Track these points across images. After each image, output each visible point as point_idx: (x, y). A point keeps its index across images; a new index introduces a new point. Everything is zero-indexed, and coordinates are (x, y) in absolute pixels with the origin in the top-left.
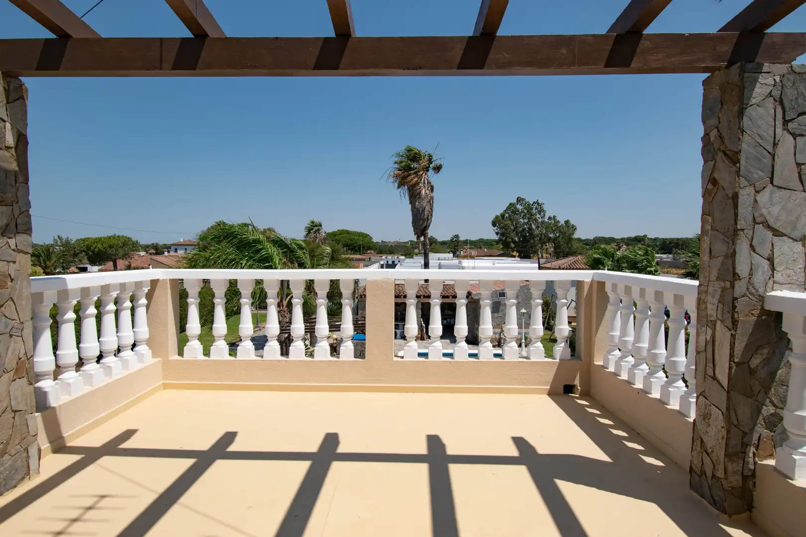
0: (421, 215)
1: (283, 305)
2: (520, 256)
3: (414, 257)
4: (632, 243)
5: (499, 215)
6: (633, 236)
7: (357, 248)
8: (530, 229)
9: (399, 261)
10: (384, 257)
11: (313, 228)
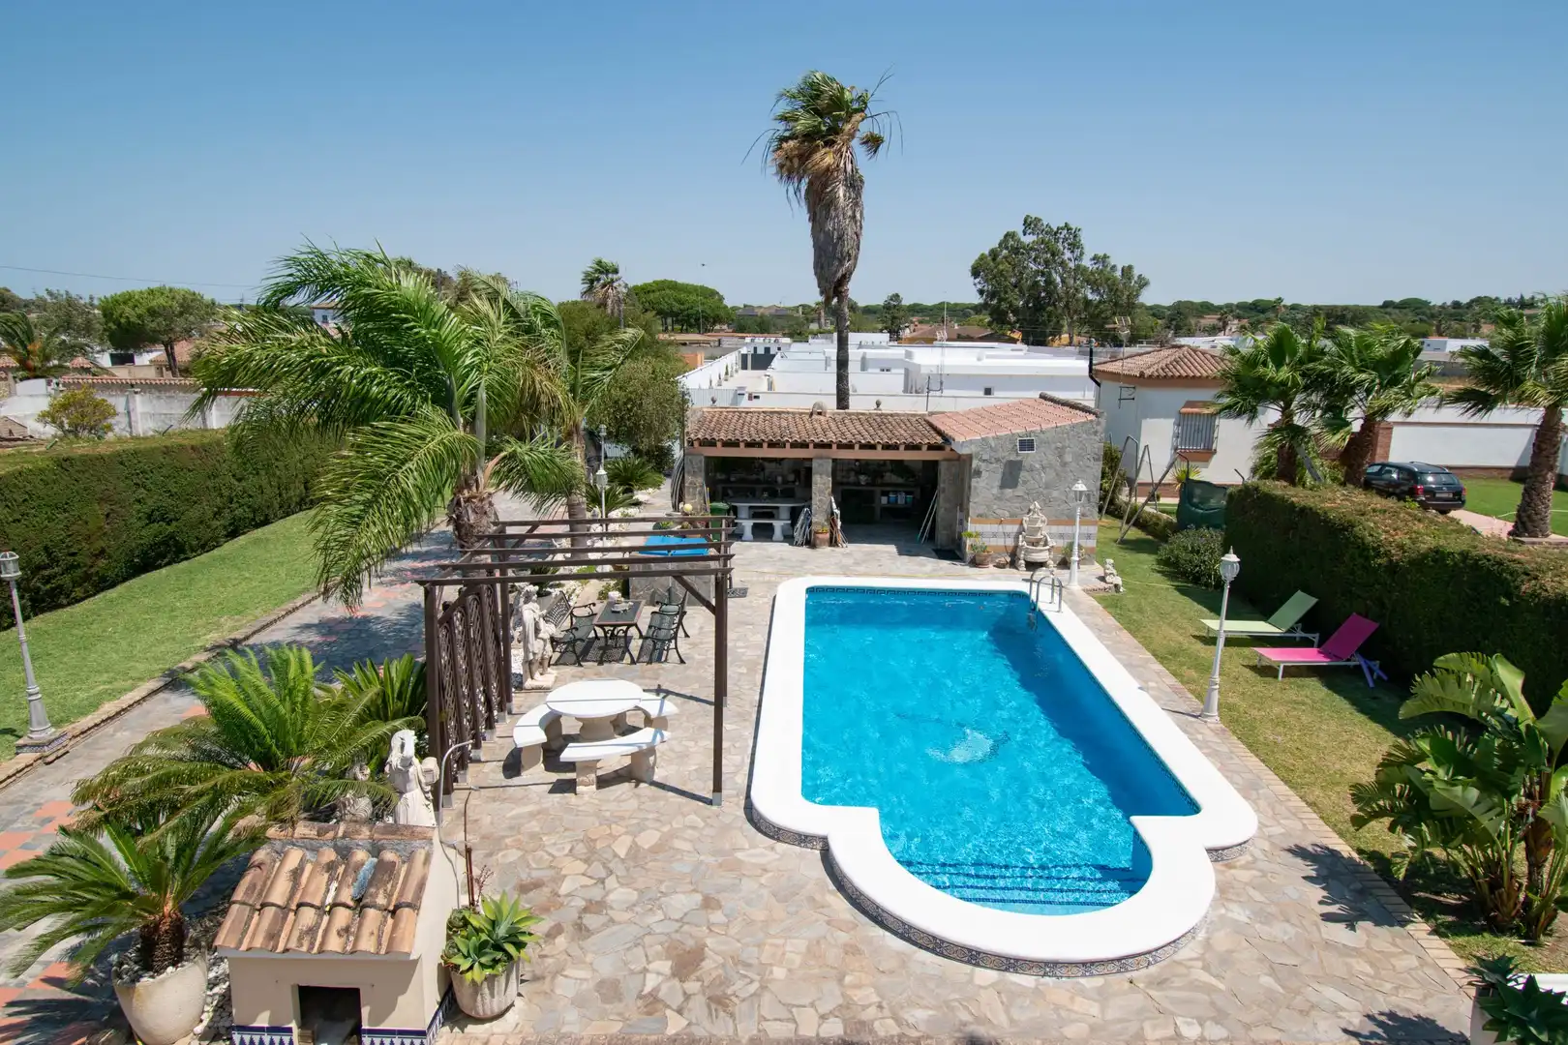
0: (835, 248)
1: (477, 481)
2: (1025, 341)
3: (810, 340)
4: (1247, 315)
5: (987, 253)
6: (1250, 300)
7: (692, 321)
8: (1049, 282)
9: (779, 349)
10: (748, 340)
11: (601, 274)
